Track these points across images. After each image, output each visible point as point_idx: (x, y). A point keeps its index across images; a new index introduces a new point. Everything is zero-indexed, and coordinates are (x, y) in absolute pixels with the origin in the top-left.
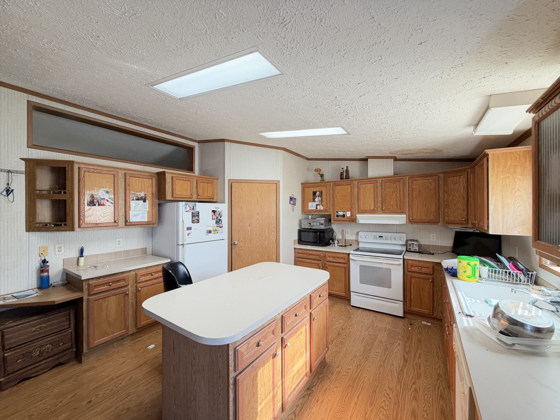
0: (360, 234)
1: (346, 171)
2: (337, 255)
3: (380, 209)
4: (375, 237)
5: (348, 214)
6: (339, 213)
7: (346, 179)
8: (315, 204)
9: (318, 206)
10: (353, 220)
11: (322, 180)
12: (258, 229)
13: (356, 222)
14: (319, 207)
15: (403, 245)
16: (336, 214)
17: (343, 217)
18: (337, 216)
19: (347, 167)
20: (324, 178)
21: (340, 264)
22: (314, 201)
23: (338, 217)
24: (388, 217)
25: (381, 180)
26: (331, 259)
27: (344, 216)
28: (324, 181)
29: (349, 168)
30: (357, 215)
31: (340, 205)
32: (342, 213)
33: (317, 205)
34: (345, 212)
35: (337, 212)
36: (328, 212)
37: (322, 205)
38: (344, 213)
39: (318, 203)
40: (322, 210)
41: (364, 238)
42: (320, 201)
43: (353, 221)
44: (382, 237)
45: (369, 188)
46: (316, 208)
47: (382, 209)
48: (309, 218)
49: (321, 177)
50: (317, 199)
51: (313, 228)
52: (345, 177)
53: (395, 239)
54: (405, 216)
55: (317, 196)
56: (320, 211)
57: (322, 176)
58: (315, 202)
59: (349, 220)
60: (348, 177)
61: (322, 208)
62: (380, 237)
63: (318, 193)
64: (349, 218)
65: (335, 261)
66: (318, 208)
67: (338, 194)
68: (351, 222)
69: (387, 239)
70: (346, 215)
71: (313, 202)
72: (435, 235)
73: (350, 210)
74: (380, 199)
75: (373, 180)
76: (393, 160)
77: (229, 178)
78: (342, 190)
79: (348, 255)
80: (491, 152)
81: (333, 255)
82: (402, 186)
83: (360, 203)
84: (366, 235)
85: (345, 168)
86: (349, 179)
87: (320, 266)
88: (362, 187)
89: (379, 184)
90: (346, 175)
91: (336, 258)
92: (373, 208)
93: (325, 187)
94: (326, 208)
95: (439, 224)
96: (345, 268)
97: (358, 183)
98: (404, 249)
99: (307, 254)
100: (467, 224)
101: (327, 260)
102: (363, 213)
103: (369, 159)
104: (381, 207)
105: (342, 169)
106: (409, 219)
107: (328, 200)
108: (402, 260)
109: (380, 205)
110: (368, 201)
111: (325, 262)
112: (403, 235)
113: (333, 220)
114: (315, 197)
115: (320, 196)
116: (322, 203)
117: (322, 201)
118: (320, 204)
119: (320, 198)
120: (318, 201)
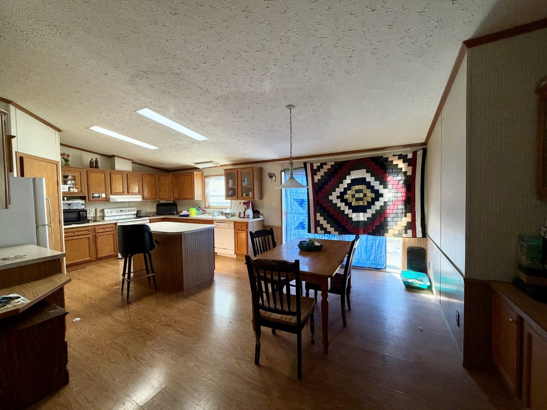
0: (106, 211)
1: (95, 161)
2: (105, 226)
3: (126, 192)
4: (118, 212)
6: (94, 195)
7: (95, 168)
8: (66, 187)
11: (67, 165)
13: (109, 201)
14: (72, 190)
15: (134, 214)
17: (98, 198)
18: (93, 197)
19: (96, 159)
20: (70, 163)
21: (108, 232)
22: (65, 183)
24: (133, 197)
25: (126, 173)
26: (101, 231)
27: (99, 197)
28: (69, 166)
29: (98, 160)
30: (110, 196)
31: (95, 188)
32: (98, 195)
33: (69, 188)
34: (100, 194)
35: (93, 194)
36: (83, 194)
37: (76, 188)
38: (100, 195)
39: (71, 186)
40: (76, 192)
41: (110, 213)
42: (73, 184)
43: (107, 201)
44: (122, 211)
45: (119, 178)
46: (69, 190)
47: (128, 192)
49: (66, 162)
50: (69, 182)
51: (71, 208)
52: (94, 167)
53: (131, 211)
54: (141, 196)
55: (69, 180)
56: (73, 193)
58: (67, 184)
59: (105, 200)
60: (97, 167)
61: (76, 191)
62: (121, 211)
63: (70, 178)
64: (104, 199)
65: (105, 231)
66: (71, 190)
67: (93, 180)
69: (125, 212)
70: (102, 196)
72: (148, 206)
73: (105, 193)
74: (126, 185)
75: (121, 172)
76: (131, 162)
77: (17, 151)
78: (96, 177)
79: (115, 224)
80: (195, 172)
81: (102, 227)
82: (139, 178)
83: (113, 187)
84: (111, 211)
85: (94, 160)
86: (98, 168)
87: (90, 238)
88: (113, 176)
89: (125, 176)
90: (95, 165)
91: (106, 228)
92: (121, 191)
93: (79, 173)
94: (80, 190)
95: (156, 200)
96: (113, 234)
97: (110, 173)
98: (135, 216)
99: (74, 232)
100: (171, 199)
101: (97, 232)
102: (115, 194)
103: (115, 157)
104: (127, 191)
105: (92, 159)
106: (143, 198)
107: (83, 184)
108: (149, 220)
109: (126, 189)
110: (118, 186)
111: (95, 234)
112: (135, 208)
113: (89, 200)
114: (67, 180)
115: (73, 180)
116: (75, 186)
117: (76, 184)
118: (73, 186)
119: (73, 181)
120: (71, 184)
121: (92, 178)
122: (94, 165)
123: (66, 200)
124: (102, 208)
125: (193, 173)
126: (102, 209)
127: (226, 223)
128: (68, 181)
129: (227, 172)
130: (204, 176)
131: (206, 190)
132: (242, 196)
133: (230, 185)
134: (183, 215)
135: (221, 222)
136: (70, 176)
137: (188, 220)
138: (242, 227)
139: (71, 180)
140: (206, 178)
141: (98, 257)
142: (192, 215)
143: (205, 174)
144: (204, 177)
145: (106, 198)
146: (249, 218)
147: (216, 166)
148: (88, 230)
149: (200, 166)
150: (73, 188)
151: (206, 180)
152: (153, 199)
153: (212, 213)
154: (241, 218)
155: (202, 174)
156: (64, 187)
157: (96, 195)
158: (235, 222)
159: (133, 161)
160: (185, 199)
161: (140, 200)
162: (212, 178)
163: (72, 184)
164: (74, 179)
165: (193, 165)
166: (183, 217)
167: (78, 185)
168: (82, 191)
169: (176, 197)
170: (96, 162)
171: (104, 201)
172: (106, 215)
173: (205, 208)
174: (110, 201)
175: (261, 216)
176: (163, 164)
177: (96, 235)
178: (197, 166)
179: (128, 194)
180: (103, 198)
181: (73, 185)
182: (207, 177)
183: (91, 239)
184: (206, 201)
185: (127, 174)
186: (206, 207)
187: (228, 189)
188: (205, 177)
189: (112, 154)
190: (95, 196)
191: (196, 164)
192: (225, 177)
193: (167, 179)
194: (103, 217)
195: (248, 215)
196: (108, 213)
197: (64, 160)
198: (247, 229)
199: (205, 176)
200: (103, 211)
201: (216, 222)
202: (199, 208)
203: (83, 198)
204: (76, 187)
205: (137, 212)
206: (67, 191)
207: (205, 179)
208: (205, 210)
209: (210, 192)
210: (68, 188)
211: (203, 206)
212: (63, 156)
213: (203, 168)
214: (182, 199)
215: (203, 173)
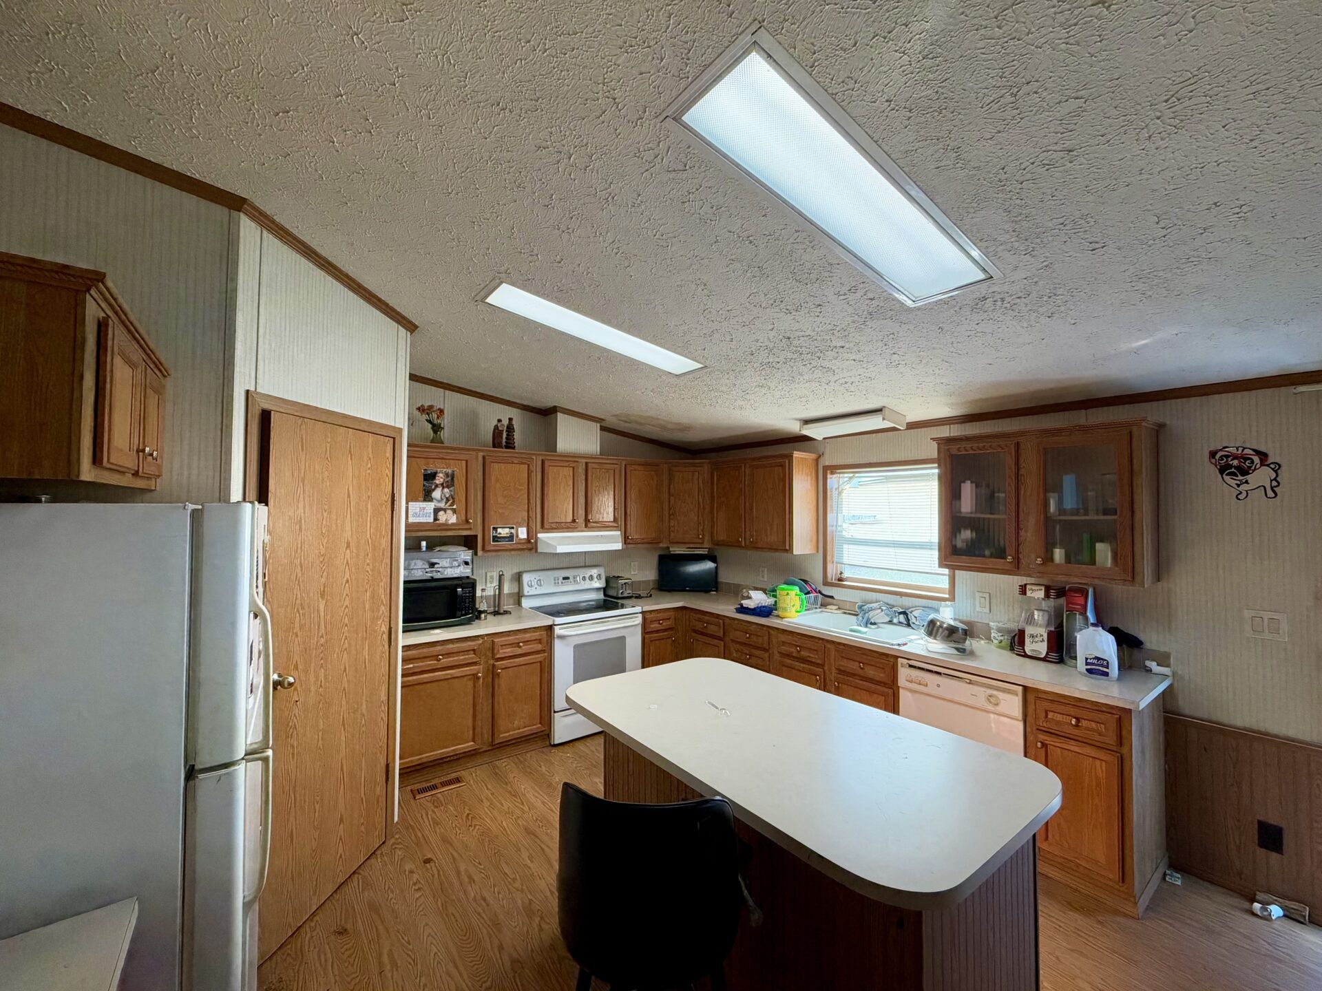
0: (526, 578)
1: (508, 427)
2: (520, 636)
3: (581, 520)
4: (556, 581)
5: (522, 533)
6: (499, 530)
7: (507, 447)
8: (430, 507)
9: (441, 513)
10: (531, 545)
11: (437, 440)
12: (347, 602)
13: (536, 551)
14: (442, 517)
15: (598, 589)
16: (492, 533)
17: (509, 541)
18: (496, 539)
19: (510, 420)
20: (445, 435)
21: (529, 657)
22: (427, 497)
23: (497, 541)
24: (597, 536)
25: (584, 461)
26: (509, 651)
27: (511, 538)
28: (443, 443)
29: (514, 422)
30: (540, 535)
31: (501, 511)
32: (507, 530)
33: (436, 511)
34: (513, 528)
35: (495, 529)
36: (470, 529)
37: (454, 511)
38: (512, 531)
39: (442, 505)
40: (453, 524)
41: (536, 586)
42: (448, 500)
43: (530, 549)
44: (568, 578)
45: (565, 477)
46: (436, 519)
47: (587, 521)
48: (419, 547)
49: (435, 432)
50: (437, 494)
51: (438, 576)
52: (504, 444)
53: (591, 579)
54: (619, 533)
55: (437, 486)
56: (446, 527)
57: (437, 428)
58: (431, 500)
59: (524, 547)
60: (510, 445)
61: (453, 519)
62: (564, 578)
63: (440, 479)
64: (523, 544)
65: (519, 651)
66: (440, 517)
67: (498, 485)
68: (526, 551)
69: (576, 581)
70: (517, 536)
71: (425, 500)
72: (636, 563)
73: (526, 524)
74: (582, 501)
75: (571, 459)
76: (599, 425)
77: (252, 389)
78: (507, 474)
79: (546, 630)
80: (796, 454)
81: (511, 638)
82: (617, 477)
83: (548, 506)
84: (538, 578)
85: (505, 422)
86: (514, 448)
87: (478, 678)
88: (551, 472)
89: (581, 470)
90: (506, 438)
91: (521, 644)
92: (570, 519)
93: (464, 463)
94: (464, 518)
95: (661, 545)
96: (540, 662)
97: (543, 462)
98: (601, 596)
99: (435, 657)
100: (702, 543)
101: (498, 656)
102: (551, 530)
103: (558, 414)
104: (584, 517)
105: (499, 421)
106: (626, 540)
107: (471, 498)
108: (641, 615)
109: (582, 512)
110: (563, 504)
111: (491, 662)
112: (601, 571)
113: (483, 549)
114: (433, 487)
115: (448, 487)
116: (452, 504)
117: (453, 498)
118: (447, 506)
119: (446, 490)
120: (442, 499)
121: (497, 480)
122: (503, 439)
123: (424, 549)
124: (516, 570)
125: (790, 457)
126: (518, 571)
127: (971, 682)
128: (434, 490)
129: (955, 452)
130: (824, 467)
131: (830, 517)
132: (1049, 559)
133: (967, 504)
134: (754, 609)
135: (939, 673)
136: (441, 475)
137: (772, 632)
138: (1084, 723)
139: (443, 488)
140: (832, 473)
141: (496, 742)
142: (787, 614)
143: (827, 461)
144: (822, 472)
145: (528, 540)
146: (1106, 674)
147: (892, 425)
148: (474, 650)
149: (816, 432)
150: (445, 510)
151: (833, 480)
152: (653, 543)
153: (860, 607)
154: (1026, 656)
155: (817, 460)
156: (424, 508)
157: (504, 532)
158: (1025, 688)
159: (603, 424)
160: (754, 547)
161: (618, 546)
162: (857, 475)
163: (445, 500)
164: (450, 482)
165: (794, 428)
166: (753, 614)
167: (460, 500)
168: (467, 521)
169: (722, 537)
170: (510, 428)
171: (523, 549)
172: (526, 593)
173: (826, 583)
174: (539, 551)
175: (1153, 665)
176: (687, 428)
177: (494, 665)
178: (809, 431)
179: (586, 526)
180: (520, 542)
181: (446, 503)
182: (834, 469)
183: (481, 680)
184: (829, 558)
185: (586, 464)
186: (829, 580)
187: (952, 521)
188: (829, 472)
189: (550, 403)
190: (500, 534)
191: (807, 422)
192: (939, 467)
193: (694, 478)
194: (518, 597)
195: (1098, 659)
196: (532, 586)
197: (430, 426)
198: (1121, 744)
199: (826, 468)
200: (518, 578)
201: (911, 666)
202: (806, 586)
203: (469, 542)
204: (455, 507)
205: (608, 580)
206: (431, 520)
207: (829, 476)
208: (828, 591)
209: (845, 526)
210: (432, 511)
211: (816, 576)
212: (428, 414)
213: (824, 439)
214: (741, 547)
215: (820, 456)
